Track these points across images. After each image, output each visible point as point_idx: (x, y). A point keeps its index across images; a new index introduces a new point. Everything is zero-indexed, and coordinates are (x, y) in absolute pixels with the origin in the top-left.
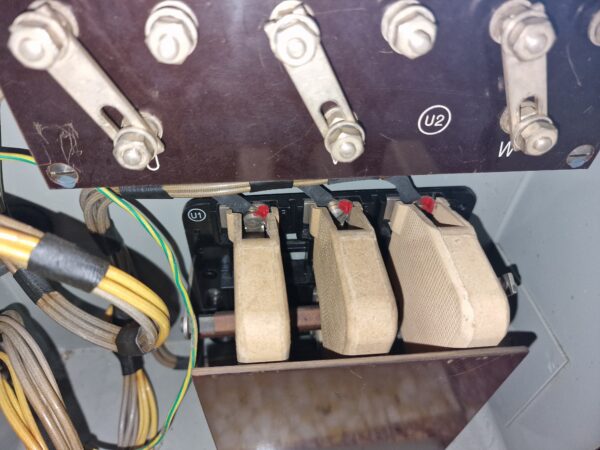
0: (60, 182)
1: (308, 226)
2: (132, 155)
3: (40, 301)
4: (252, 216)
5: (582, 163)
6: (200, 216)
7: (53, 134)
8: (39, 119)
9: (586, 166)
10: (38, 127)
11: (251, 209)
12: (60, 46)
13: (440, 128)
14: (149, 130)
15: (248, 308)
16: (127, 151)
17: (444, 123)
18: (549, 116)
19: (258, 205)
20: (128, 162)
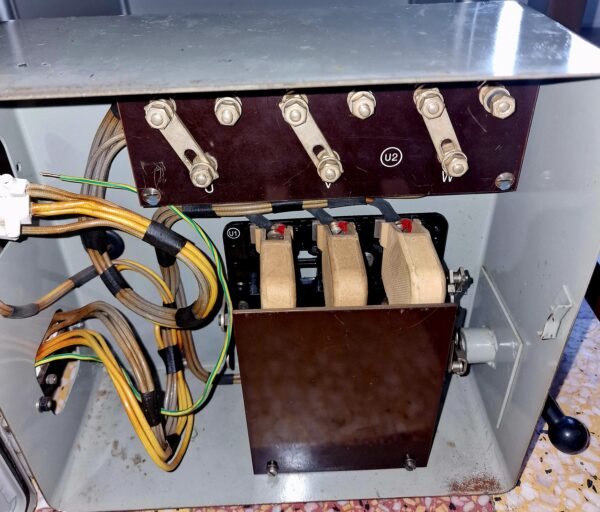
0: (149, 201)
1: (315, 243)
2: (201, 178)
3: (118, 295)
4: (273, 232)
5: (509, 186)
6: (236, 234)
7: (150, 169)
8: (144, 159)
9: (513, 188)
10: (143, 164)
11: (273, 227)
12: (170, 118)
13: (396, 162)
14: (211, 164)
15: (269, 275)
16: (198, 175)
17: (398, 158)
18: (463, 151)
19: (278, 225)
20: (198, 182)
